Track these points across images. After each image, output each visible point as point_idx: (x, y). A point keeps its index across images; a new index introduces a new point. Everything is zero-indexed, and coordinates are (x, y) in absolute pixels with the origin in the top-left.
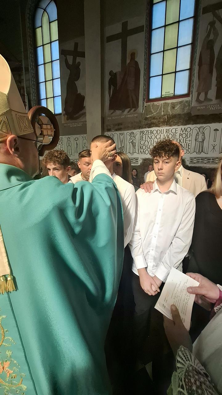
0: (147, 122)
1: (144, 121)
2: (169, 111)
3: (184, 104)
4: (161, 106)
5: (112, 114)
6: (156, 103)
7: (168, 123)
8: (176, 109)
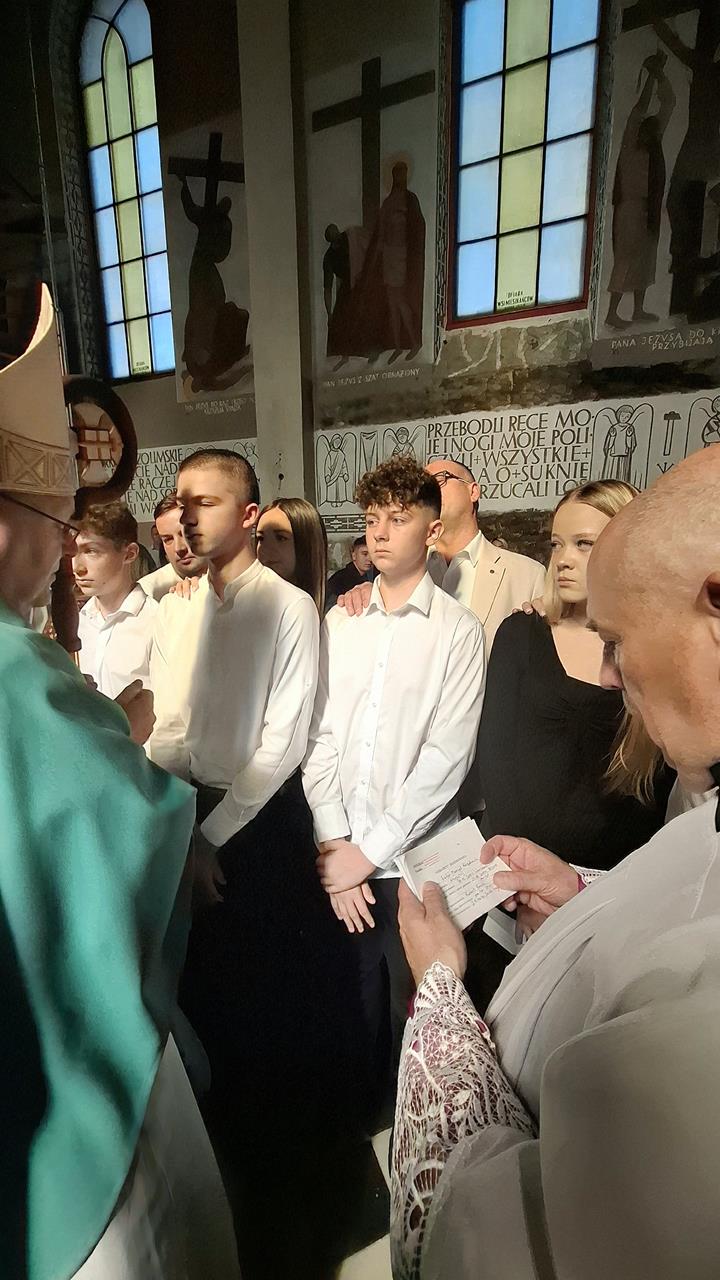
0: (449, 394)
1: (441, 390)
2: (521, 355)
3: (569, 332)
4: (494, 342)
6: (477, 330)
7: (517, 397)
8: (541, 349)
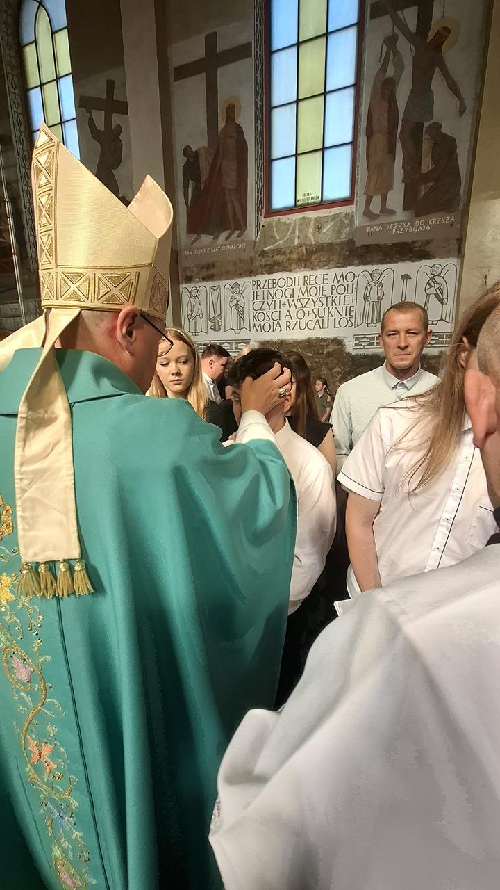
0: (265, 261)
1: (260, 258)
2: (311, 236)
3: (342, 221)
4: (295, 225)
5: (193, 242)
6: (284, 218)
7: (308, 263)
8: (324, 232)
